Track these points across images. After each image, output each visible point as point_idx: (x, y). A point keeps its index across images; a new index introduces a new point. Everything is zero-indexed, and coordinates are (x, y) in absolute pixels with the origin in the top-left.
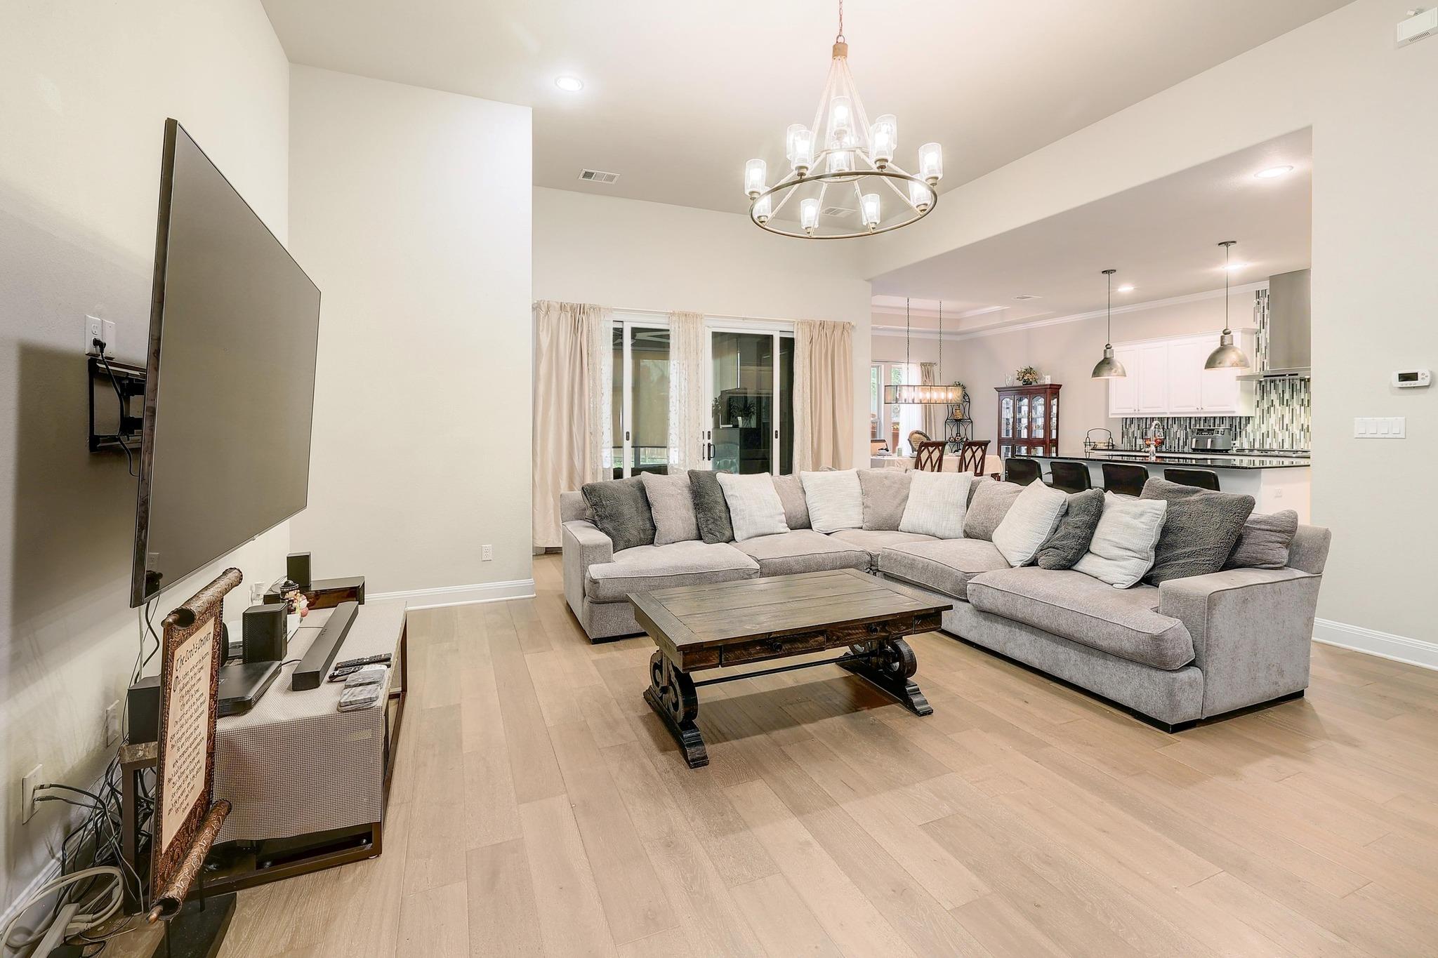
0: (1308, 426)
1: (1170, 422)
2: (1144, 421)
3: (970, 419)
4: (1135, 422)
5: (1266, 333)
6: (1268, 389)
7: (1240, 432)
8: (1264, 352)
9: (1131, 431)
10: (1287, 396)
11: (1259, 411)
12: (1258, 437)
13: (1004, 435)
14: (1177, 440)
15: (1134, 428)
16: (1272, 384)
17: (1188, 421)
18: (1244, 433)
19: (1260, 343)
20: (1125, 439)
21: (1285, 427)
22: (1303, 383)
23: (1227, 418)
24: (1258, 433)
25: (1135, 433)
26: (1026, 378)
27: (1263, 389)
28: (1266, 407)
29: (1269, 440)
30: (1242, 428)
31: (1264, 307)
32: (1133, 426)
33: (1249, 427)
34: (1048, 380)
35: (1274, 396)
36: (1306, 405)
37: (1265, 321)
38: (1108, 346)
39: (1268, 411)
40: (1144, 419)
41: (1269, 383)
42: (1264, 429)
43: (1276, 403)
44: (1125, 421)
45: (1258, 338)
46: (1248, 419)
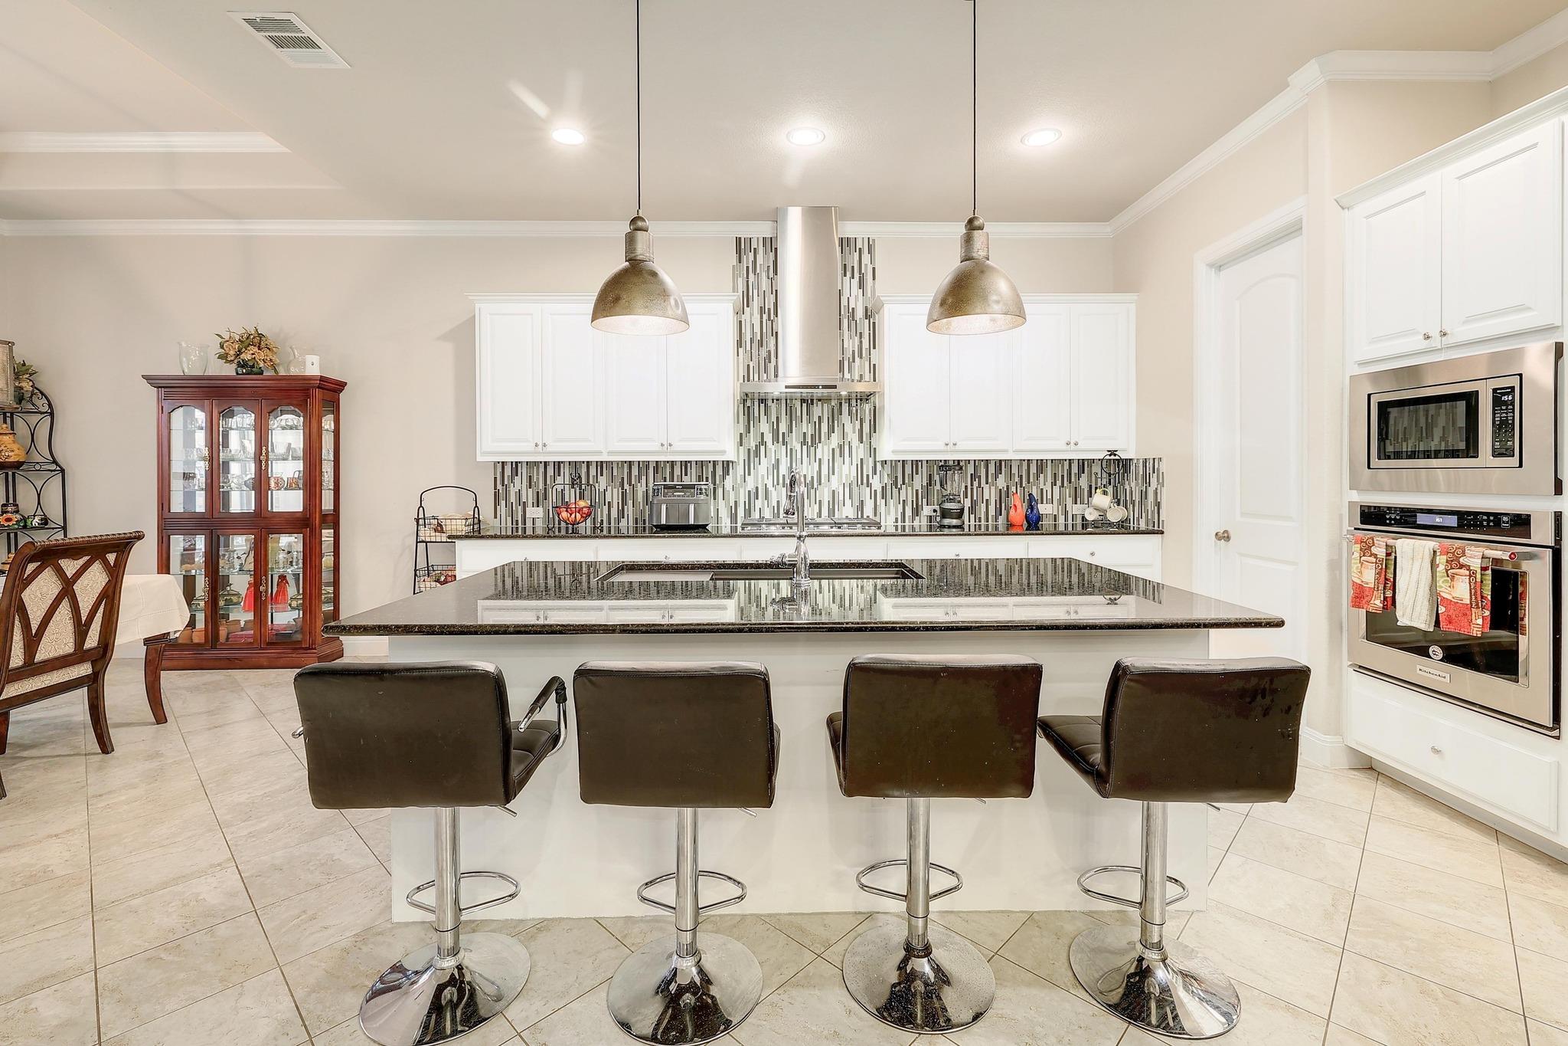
0: (812, 477)
1: (593, 472)
2: (542, 469)
3: (55, 462)
4: (523, 471)
5: (752, 315)
6: (756, 414)
7: (715, 489)
8: (748, 348)
9: (513, 491)
10: (783, 428)
11: (743, 456)
12: (743, 498)
13: (177, 506)
14: (606, 508)
15: (519, 484)
16: (762, 405)
17: (626, 470)
18: (720, 491)
19: (743, 331)
20: (502, 509)
21: (781, 481)
22: (804, 405)
23: (694, 465)
24: (742, 491)
25: (524, 493)
26: (246, 356)
27: (748, 412)
28: (753, 445)
29: (759, 503)
30: (717, 482)
31: (748, 267)
32: (517, 479)
33: (729, 481)
34: (312, 367)
35: (765, 427)
36: (810, 444)
37: (751, 294)
38: (640, 224)
39: (757, 453)
40: (542, 466)
41: (756, 403)
42: (751, 485)
43: (768, 438)
44: (499, 469)
45: (741, 322)
46: (727, 465)
